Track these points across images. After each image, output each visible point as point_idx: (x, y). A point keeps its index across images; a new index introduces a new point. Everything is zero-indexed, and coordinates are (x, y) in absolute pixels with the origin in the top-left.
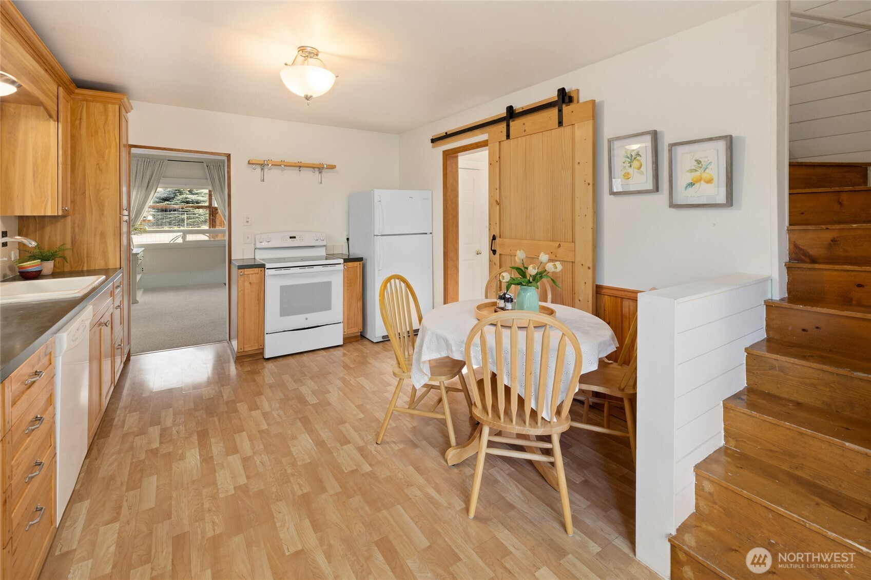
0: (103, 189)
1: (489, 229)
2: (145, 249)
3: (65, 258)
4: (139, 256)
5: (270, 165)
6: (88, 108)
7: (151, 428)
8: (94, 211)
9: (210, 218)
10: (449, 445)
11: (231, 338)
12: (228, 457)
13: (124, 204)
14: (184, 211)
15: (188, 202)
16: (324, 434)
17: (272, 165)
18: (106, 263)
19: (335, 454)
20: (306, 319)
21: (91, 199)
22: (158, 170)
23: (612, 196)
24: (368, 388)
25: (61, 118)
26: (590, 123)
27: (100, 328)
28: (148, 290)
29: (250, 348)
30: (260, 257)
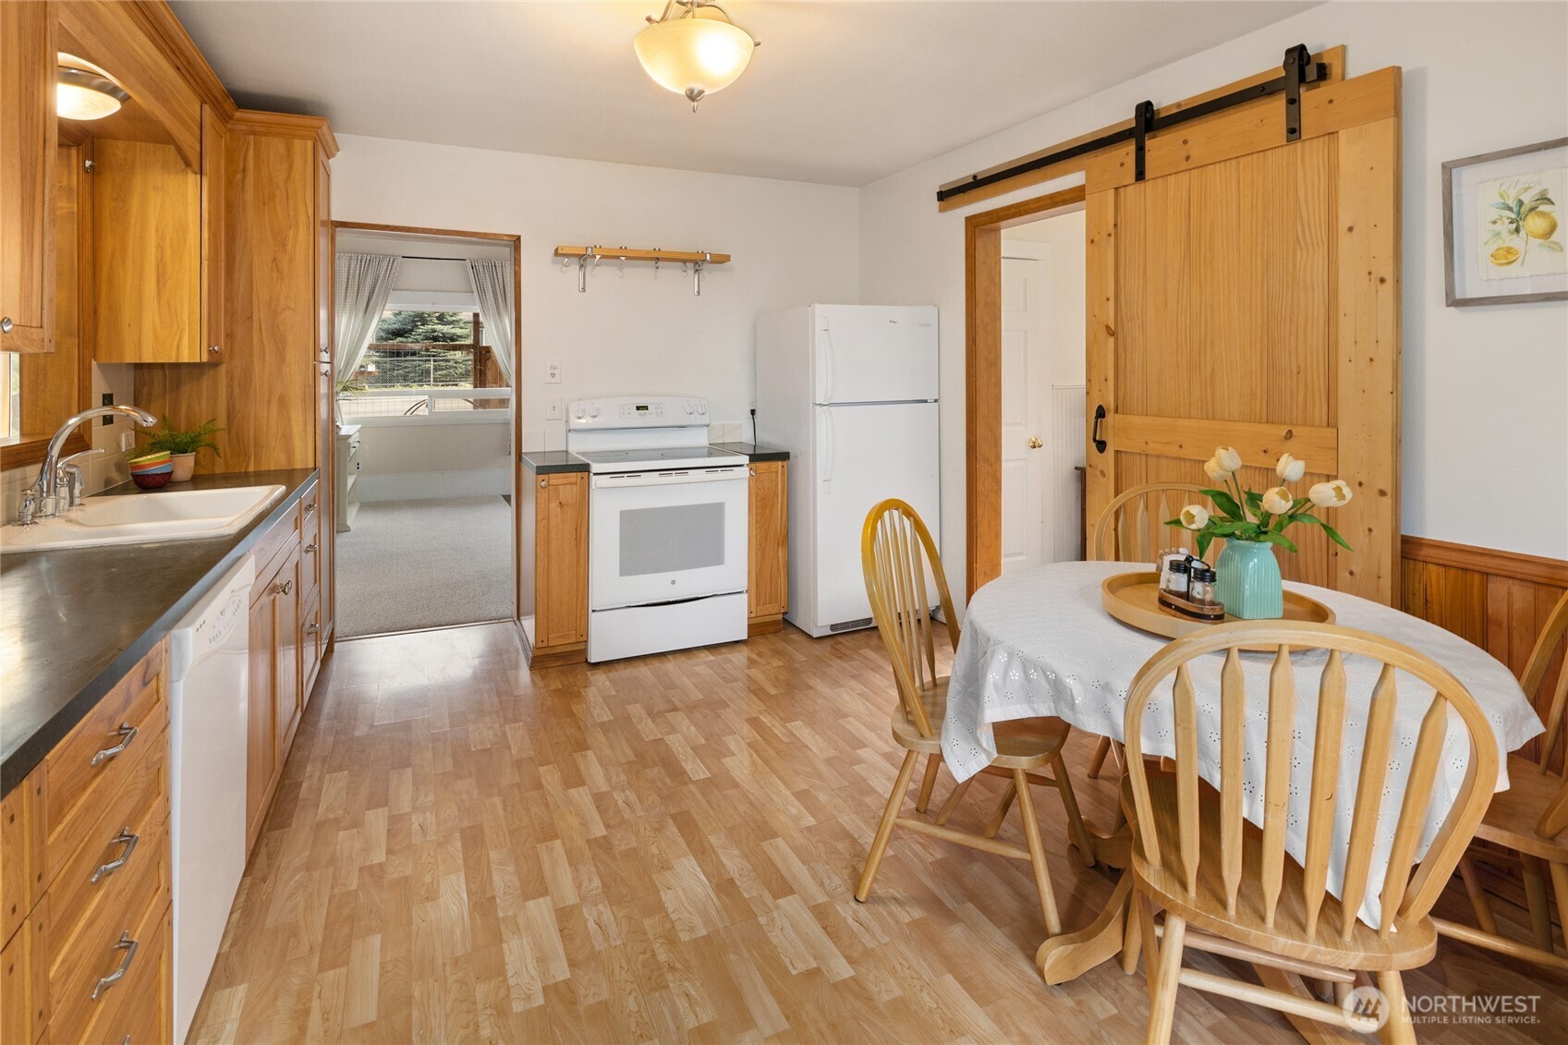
0: (284, 309)
1: (1088, 393)
2: (362, 428)
3: (215, 448)
4: (351, 440)
5: (598, 257)
6: (257, 149)
7: (370, 812)
8: (267, 353)
9: (475, 368)
10: (1044, 934)
11: (522, 611)
12: (526, 903)
13: (321, 342)
14: (429, 356)
15: (435, 339)
16: (733, 862)
17: (603, 257)
18: (290, 458)
19: (762, 920)
20: (673, 582)
21: (263, 329)
22: (385, 275)
23: (1452, 309)
24: (815, 749)
25: (207, 168)
26: (1391, 121)
27: (272, 598)
28: (370, 506)
29: (559, 641)
30: (578, 448)
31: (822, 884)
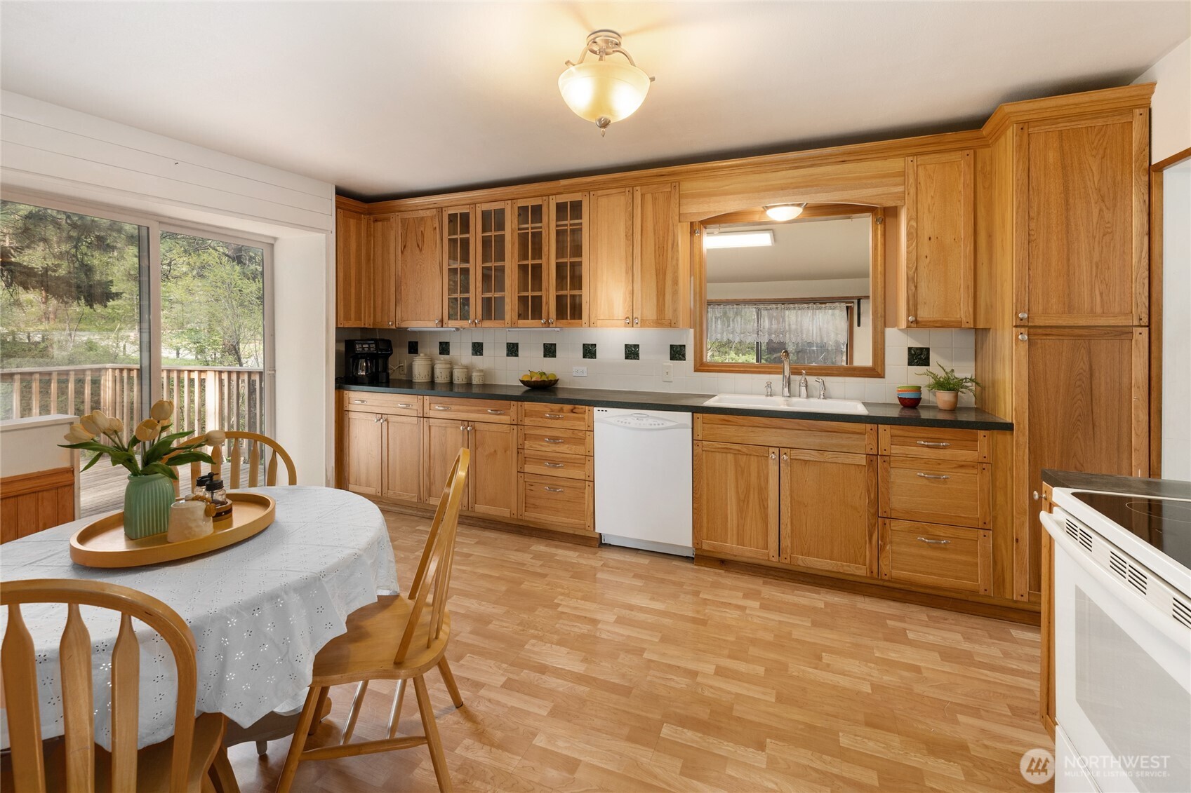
31: (490, 701)
